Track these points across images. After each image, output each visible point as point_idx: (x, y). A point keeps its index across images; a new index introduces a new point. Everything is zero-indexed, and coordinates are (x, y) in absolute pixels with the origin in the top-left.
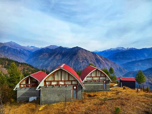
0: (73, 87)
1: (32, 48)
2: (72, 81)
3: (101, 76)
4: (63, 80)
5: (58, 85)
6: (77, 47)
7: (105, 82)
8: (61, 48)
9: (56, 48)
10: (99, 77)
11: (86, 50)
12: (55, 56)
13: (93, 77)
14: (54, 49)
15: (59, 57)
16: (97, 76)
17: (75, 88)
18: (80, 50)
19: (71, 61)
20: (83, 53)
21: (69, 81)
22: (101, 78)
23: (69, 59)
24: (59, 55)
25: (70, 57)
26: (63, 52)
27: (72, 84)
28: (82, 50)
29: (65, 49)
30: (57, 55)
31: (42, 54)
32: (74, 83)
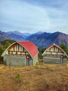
0: (27, 56)
1: (27, 34)
2: (26, 52)
3: (59, 52)
4: (20, 51)
5: (17, 54)
6: (58, 32)
7: (62, 57)
8: (45, 33)
9: (42, 34)
10: (57, 52)
11: (65, 34)
12: (41, 39)
13: (51, 52)
14: (40, 34)
15: (44, 39)
16: (55, 51)
17: (28, 57)
18: (59, 34)
19: (52, 42)
20: (63, 37)
21: (23, 52)
22: (59, 54)
23: (51, 41)
24: (44, 38)
25: (52, 40)
26: (47, 36)
27: (26, 55)
28: (61, 34)
29: (48, 34)
30: (42, 38)
31: (33, 38)
32: (27, 54)
